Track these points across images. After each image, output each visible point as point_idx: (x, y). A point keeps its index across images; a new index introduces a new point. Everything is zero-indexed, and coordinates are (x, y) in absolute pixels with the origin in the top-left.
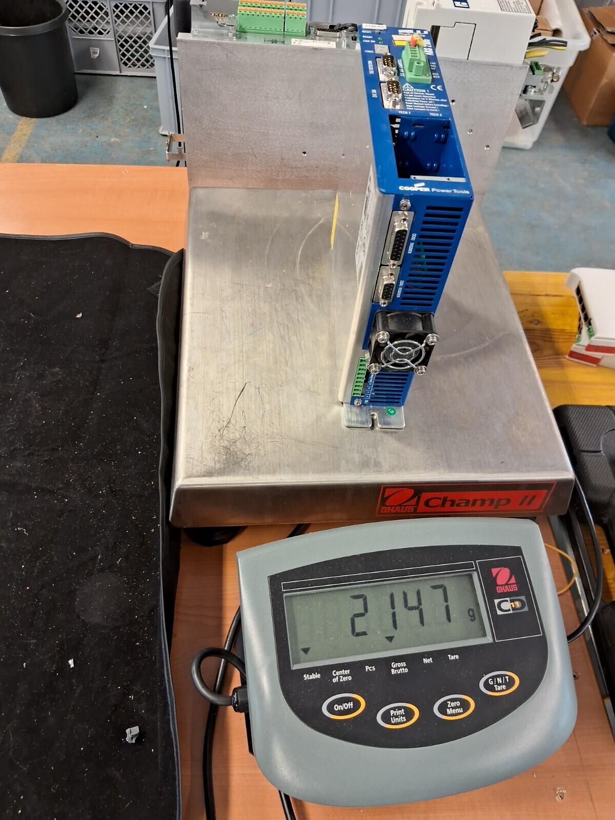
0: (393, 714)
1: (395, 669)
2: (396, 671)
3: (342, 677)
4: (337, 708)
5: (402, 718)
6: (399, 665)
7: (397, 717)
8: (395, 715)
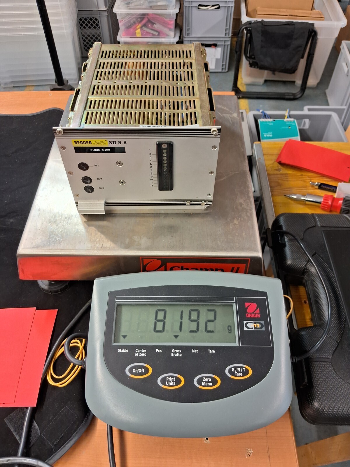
0: (168, 380)
1: (174, 353)
2: (174, 354)
3: (141, 353)
4: (135, 371)
5: (173, 383)
6: (177, 351)
7: (170, 381)
8: (169, 380)
